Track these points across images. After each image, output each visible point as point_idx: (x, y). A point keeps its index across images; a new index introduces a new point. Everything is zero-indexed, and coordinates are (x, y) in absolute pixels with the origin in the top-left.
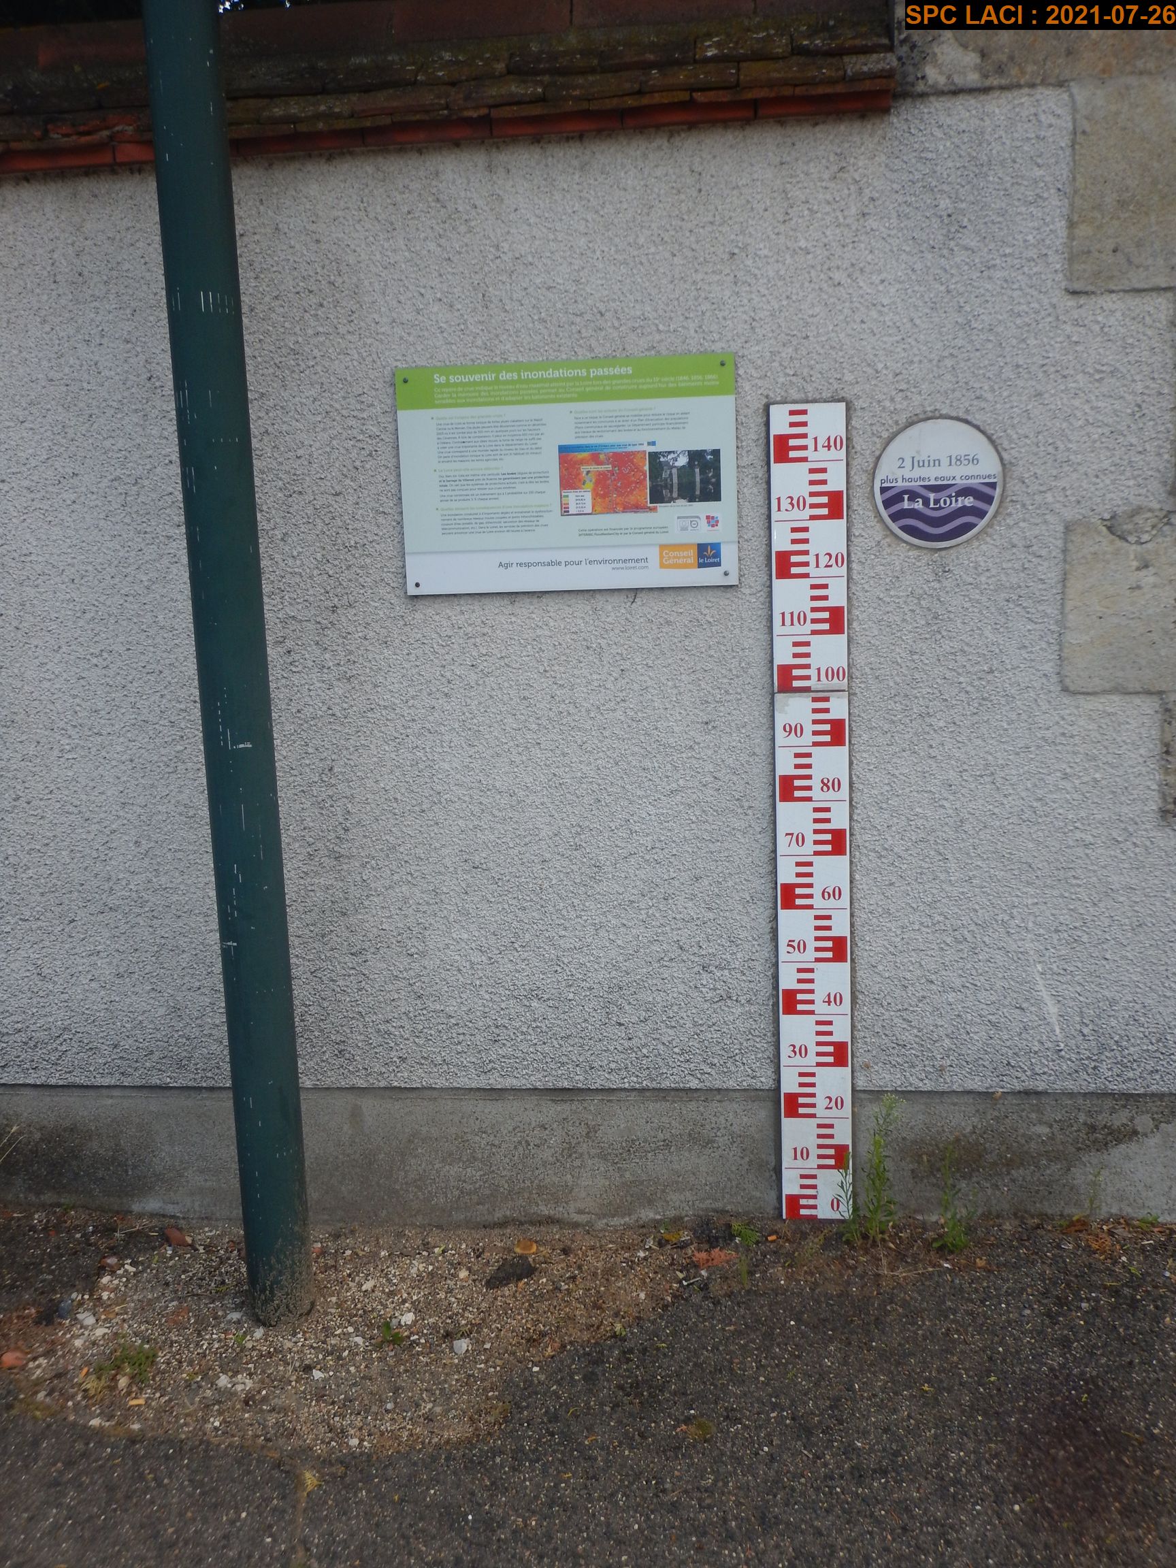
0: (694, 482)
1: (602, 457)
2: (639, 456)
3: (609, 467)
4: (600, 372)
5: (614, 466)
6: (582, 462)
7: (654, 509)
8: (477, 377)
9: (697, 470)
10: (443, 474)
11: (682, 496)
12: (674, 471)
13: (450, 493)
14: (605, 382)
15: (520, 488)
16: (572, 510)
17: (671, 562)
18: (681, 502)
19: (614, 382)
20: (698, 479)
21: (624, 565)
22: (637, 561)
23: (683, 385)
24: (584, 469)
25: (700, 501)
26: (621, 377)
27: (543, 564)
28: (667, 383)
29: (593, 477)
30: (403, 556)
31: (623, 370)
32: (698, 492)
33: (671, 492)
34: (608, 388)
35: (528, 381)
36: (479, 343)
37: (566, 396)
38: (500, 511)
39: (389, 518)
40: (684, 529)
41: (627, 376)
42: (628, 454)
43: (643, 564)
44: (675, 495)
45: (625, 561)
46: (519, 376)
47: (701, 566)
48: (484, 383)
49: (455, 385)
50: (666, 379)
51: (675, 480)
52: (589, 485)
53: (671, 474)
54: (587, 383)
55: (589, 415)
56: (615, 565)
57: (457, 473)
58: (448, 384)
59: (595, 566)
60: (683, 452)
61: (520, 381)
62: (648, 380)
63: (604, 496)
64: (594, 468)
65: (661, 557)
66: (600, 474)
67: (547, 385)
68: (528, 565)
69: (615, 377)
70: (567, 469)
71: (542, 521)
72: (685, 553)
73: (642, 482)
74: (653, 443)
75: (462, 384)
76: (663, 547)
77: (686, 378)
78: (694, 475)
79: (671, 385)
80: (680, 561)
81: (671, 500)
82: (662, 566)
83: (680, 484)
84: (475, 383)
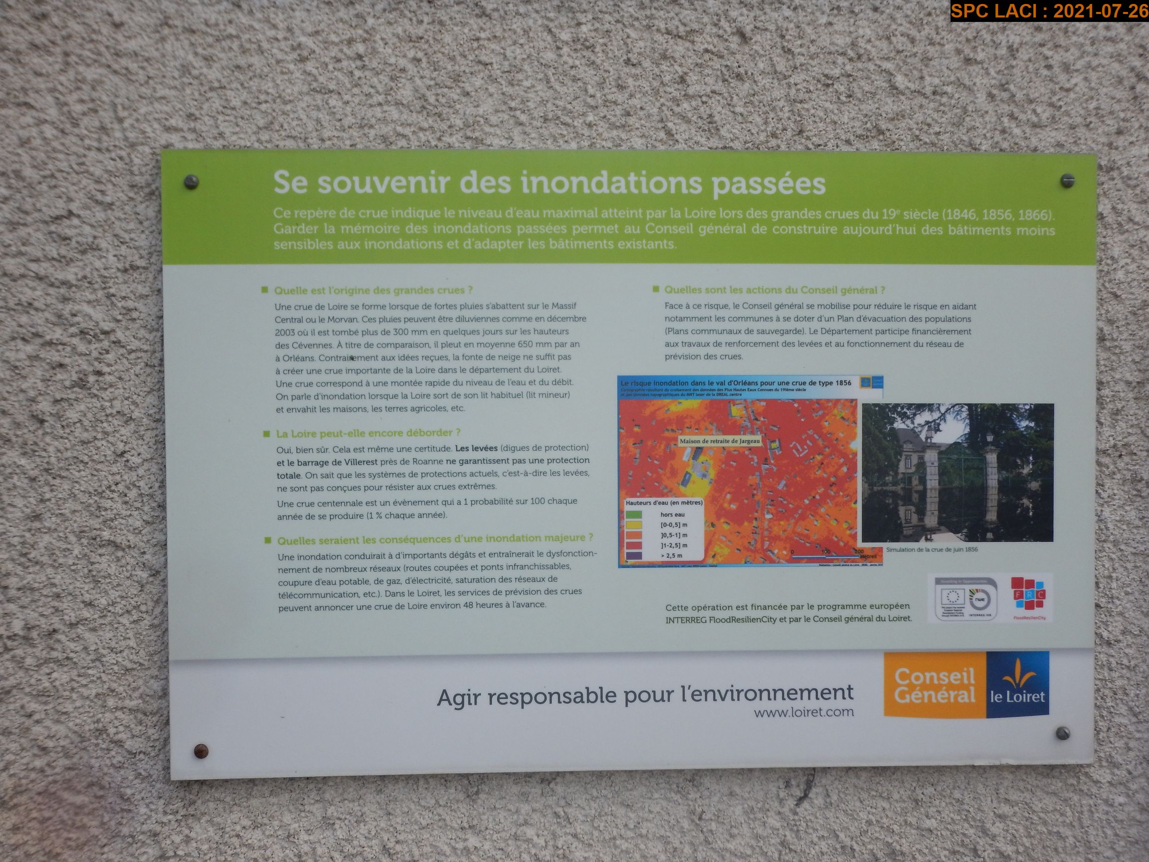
0: (984, 488)
1: (736, 411)
2: (838, 412)
3: (756, 439)
4: (740, 186)
5: (768, 437)
6: (682, 422)
7: (875, 557)
8: (396, 184)
9: (992, 458)
10: (291, 443)
11: (949, 523)
12: (931, 457)
13: (308, 497)
14: (753, 214)
15: (505, 487)
16: (651, 551)
17: (915, 697)
18: (947, 540)
19: (777, 215)
20: (993, 479)
21: (787, 705)
22: (823, 694)
23: (961, 231)
24: (687, 441)
25: (997, 539)
26: (795, 201)
27: (567, 698)
28: (920, 223)
29: (709, 466)
30: (165, 665)
31: (802, 185)
32: (992, 516)
33: (921, 512)
34: (760, 230)
35: (540, 200)
36: (406, 93)
37: (640, 245)
38: (447, 548)
39: (130, 559)
40: (952, 611)
41: (811, 201)
42: (809, 406)
43: (839, 703)
44: (931, 520)
45: (790, 694)
46: (516, 184)
47: (995, 711)
48: (417, 200)
49: (334, 201)
50: (916, 215)
51: (933, 482)
52: (700, 487)
53: (921, 465)
54: (703, 214)
55: (703, 299)
56: (765, 704)
57: (329, 443)
58: (313, 199)
59: (709, 706)
60: (955, 408)
61: (517, 198)
62: (868, 214)
63: (736, 518)
64: (712, 440)
65: (890, 686)
66: (729, 456)
67: (592, 214)
68: (522, 699)
69: (778, 201)
70: (640, 442)
71: (565, 580)
72: (955, 677)
73: (842, 482)
74: (876, 382)
75: (353, 200)
76: (893, 658)
77: (969, 214)
78: (982, 470)
79: (928, 230)
80: (941, 697)
81: (921, 533)
82: (892, 708)
83: (944, 493)
84: (389, 200)
